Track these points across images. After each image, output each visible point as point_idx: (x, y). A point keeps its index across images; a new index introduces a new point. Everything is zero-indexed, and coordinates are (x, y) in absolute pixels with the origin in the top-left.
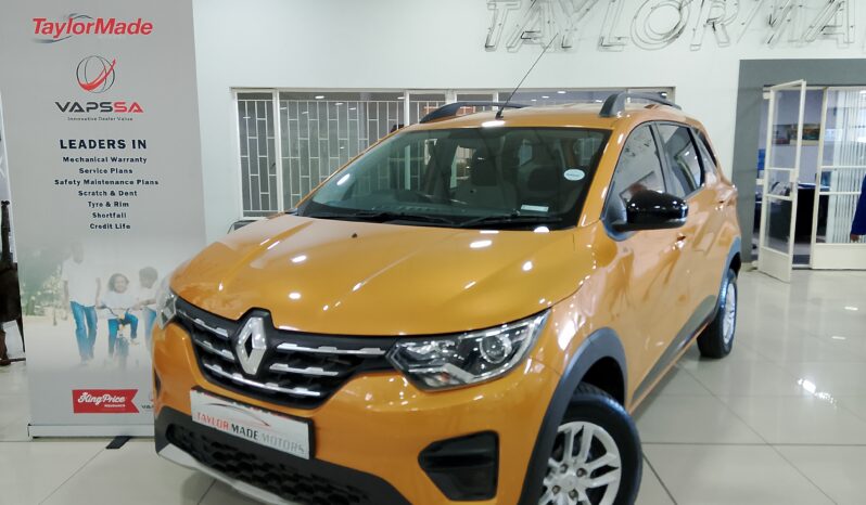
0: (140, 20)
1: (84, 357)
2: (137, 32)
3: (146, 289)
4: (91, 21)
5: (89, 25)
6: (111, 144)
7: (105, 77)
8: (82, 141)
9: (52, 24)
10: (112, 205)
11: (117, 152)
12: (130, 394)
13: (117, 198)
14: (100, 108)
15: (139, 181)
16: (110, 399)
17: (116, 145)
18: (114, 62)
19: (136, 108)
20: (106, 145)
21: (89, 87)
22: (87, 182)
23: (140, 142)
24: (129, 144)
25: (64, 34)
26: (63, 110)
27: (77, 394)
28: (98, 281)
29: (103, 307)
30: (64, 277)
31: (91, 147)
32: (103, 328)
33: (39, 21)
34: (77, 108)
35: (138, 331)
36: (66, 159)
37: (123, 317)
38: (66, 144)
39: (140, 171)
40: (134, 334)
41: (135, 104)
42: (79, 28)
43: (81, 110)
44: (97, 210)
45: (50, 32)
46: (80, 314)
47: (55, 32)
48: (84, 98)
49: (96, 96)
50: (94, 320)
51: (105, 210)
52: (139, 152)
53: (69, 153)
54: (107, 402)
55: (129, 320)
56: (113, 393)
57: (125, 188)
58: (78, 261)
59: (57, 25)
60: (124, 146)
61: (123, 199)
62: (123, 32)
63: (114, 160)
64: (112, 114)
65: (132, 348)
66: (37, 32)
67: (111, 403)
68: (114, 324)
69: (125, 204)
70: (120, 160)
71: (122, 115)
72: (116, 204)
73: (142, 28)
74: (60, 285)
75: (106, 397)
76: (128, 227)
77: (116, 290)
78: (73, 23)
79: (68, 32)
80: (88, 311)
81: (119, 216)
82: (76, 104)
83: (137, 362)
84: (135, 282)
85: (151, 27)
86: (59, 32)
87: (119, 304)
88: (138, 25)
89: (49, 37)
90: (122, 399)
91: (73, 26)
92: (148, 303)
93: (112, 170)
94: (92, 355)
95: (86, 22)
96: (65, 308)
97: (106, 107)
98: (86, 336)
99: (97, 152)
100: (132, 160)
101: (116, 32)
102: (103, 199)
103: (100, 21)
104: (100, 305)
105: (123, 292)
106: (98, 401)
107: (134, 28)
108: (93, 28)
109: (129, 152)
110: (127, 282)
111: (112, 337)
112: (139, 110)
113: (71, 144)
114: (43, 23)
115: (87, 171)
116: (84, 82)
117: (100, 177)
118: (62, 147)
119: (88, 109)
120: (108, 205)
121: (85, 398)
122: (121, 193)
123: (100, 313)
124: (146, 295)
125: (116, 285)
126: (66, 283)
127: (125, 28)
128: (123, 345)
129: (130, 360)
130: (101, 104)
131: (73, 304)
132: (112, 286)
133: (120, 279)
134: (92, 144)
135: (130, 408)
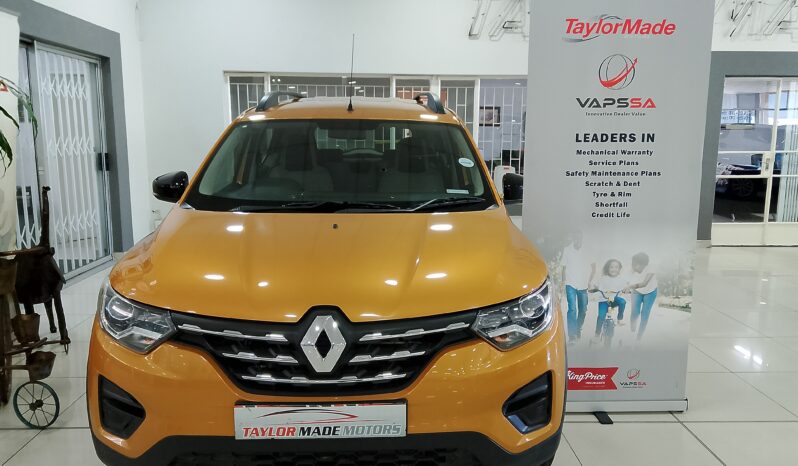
0: (664, 21)
1: (572, 338)
2: (660, 32)
3: (637, 273)
4: (619, 22)
5: (617, 25)
6: (623, 138)
7: (626, 75)
8: (595, 135)
9: (583, 24)
10: (617, 194)
11: (627, 146)
12: (611, 371)
13: (622, 189)
14: (617, 104)
15: (642, 173)
16: (592, 376)
17: (628, 138)
18: (636, 61)
19: (650, 104)
20: (618, 139)
21: (608, 84)
22: (594, 173)
23: (649, 135)
24: (639, 138)
25: (593, 34)
26: (583, 106)
28: (594, 266)
29: (595, 291)
30: (563, 263)
31: (602, 141)
32: (592, 310)
33: (572, 21)
34: (595, 104)
35: (624, 314)
36: (579, 152)
37: (612, 300)
38: (581, 138)
39: (645, 164)
40: (620, 316)
41: (649, 100)
42: (607, 29)
43: (598, 106)
44: (601, 199)
45: (581, 32)
46: (572, 296)
47: (585, 32)
48: (602, 94)
49: (615, 93)
50: (585, 302)
51: (609, 200)
52: (648, 145)
53: (583, 146)
54: (589, 380)
55: (618, 303)
56: (595, 371)
57: (630, 179)
58: (577, 247)
59: (588, 24)
60: (635, 139)
61: (628, 189)
62: (647, 33)
63: (624, 152)
64: (628, 110)
65: (617, 329)
66: (568, 32)
67: (593, 380)
68: (604, 306)
69: (629, 194)
70: (629, 153)
71: (636, 110)
72: (620, 194)
73: (666, 28)
74: (559, 270)
75: (588, 375)
76: (628, 216)
77: (610, 275)
78: (603, 24)
79: (597, 32)
80: (580, 294)
81: (621, 205)
82: (595, 100)
83: (620, 342)
84: (627, 267)
85: (674, 28)
86: (589, 32)
87: (611, 287)
88: (662, 26)
89: (579, 36)
90: (603, 377)
92: (637, 286)
93: (621, 162)
94: (579, 336)
95: (614, 22)
96: (561, 292)
97: (622, 102)
98: (576, 318)
99: (609, 146)
100: (640, 153)
101: (642, 33)
102: (608, 190)
103: (628, 22)
104: (593, 288)
105: (615, 276)
106: (580, 378)
107: (658, 29)
108: (620, 28)
109: (638, 145)
110: (620, 267)
111: (601, 320)
112: (653, 106)
113: (585, 138)
114: (575, 23)
115: (595, 163)
116: (604, 79)
117: (608, 168)
118: (577, 141)
119: (605, 105)
120: (613, 195)
122: (625, 184)
123: (590, 296)
124: (637, 279)
125: (611, 270)
126: (564, 268)
127: (650, 29)
128: (610, 326)
129: (615, 340)
130: (619, 100)
131: (568, 287)
132: (607, 271)
133: (614, 264)
134: (604, 138)
135: (610, 385)
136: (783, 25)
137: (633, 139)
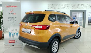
6: (13, 17)
11: (13, 18)
19: (15, 14)
21: (11, 12)
22: (10, 21)
26: (8, 14)
27: (9, 41)
28: (11, 30)
53: (9, 18)
55: (14, 34)
61: (14, 22)
66: (6, 7)
68: (13, 34)
71: (14, 15)
73: (16, 7)
76: (14, 25)
91: (9, 6)
96: (8, 33)
97: (12, 14)
99: (12, 18)
103: (12, 6)
109: (15, 18)
121: (10, 41)
126: (8, 30)
127: (14, 7)
128: (14, 36)
129: (14, 38)
132: (13, 31)
134: (11, 17)
135: (14, 42)
136: (77, 7)
137: (14, 17)
